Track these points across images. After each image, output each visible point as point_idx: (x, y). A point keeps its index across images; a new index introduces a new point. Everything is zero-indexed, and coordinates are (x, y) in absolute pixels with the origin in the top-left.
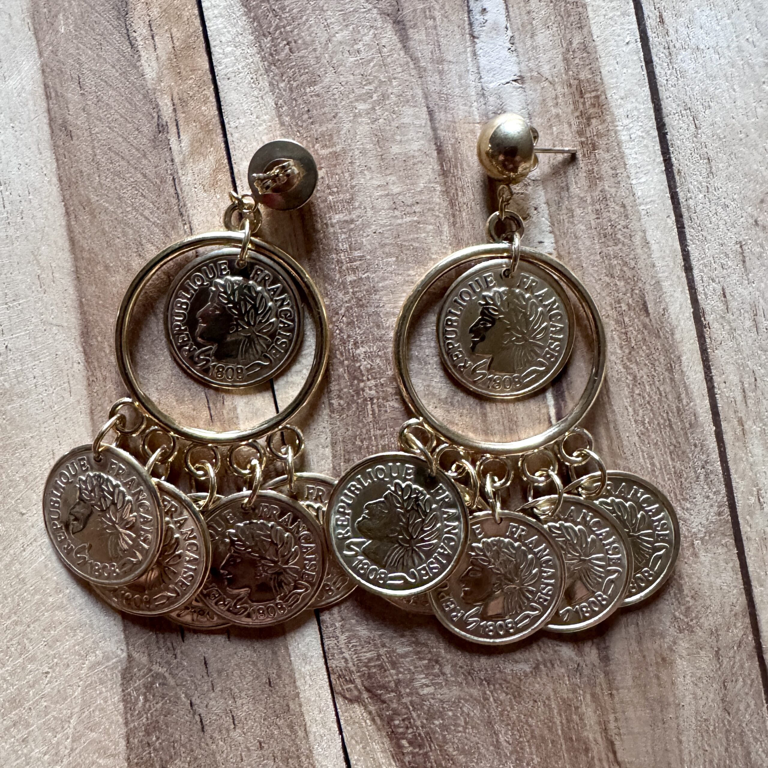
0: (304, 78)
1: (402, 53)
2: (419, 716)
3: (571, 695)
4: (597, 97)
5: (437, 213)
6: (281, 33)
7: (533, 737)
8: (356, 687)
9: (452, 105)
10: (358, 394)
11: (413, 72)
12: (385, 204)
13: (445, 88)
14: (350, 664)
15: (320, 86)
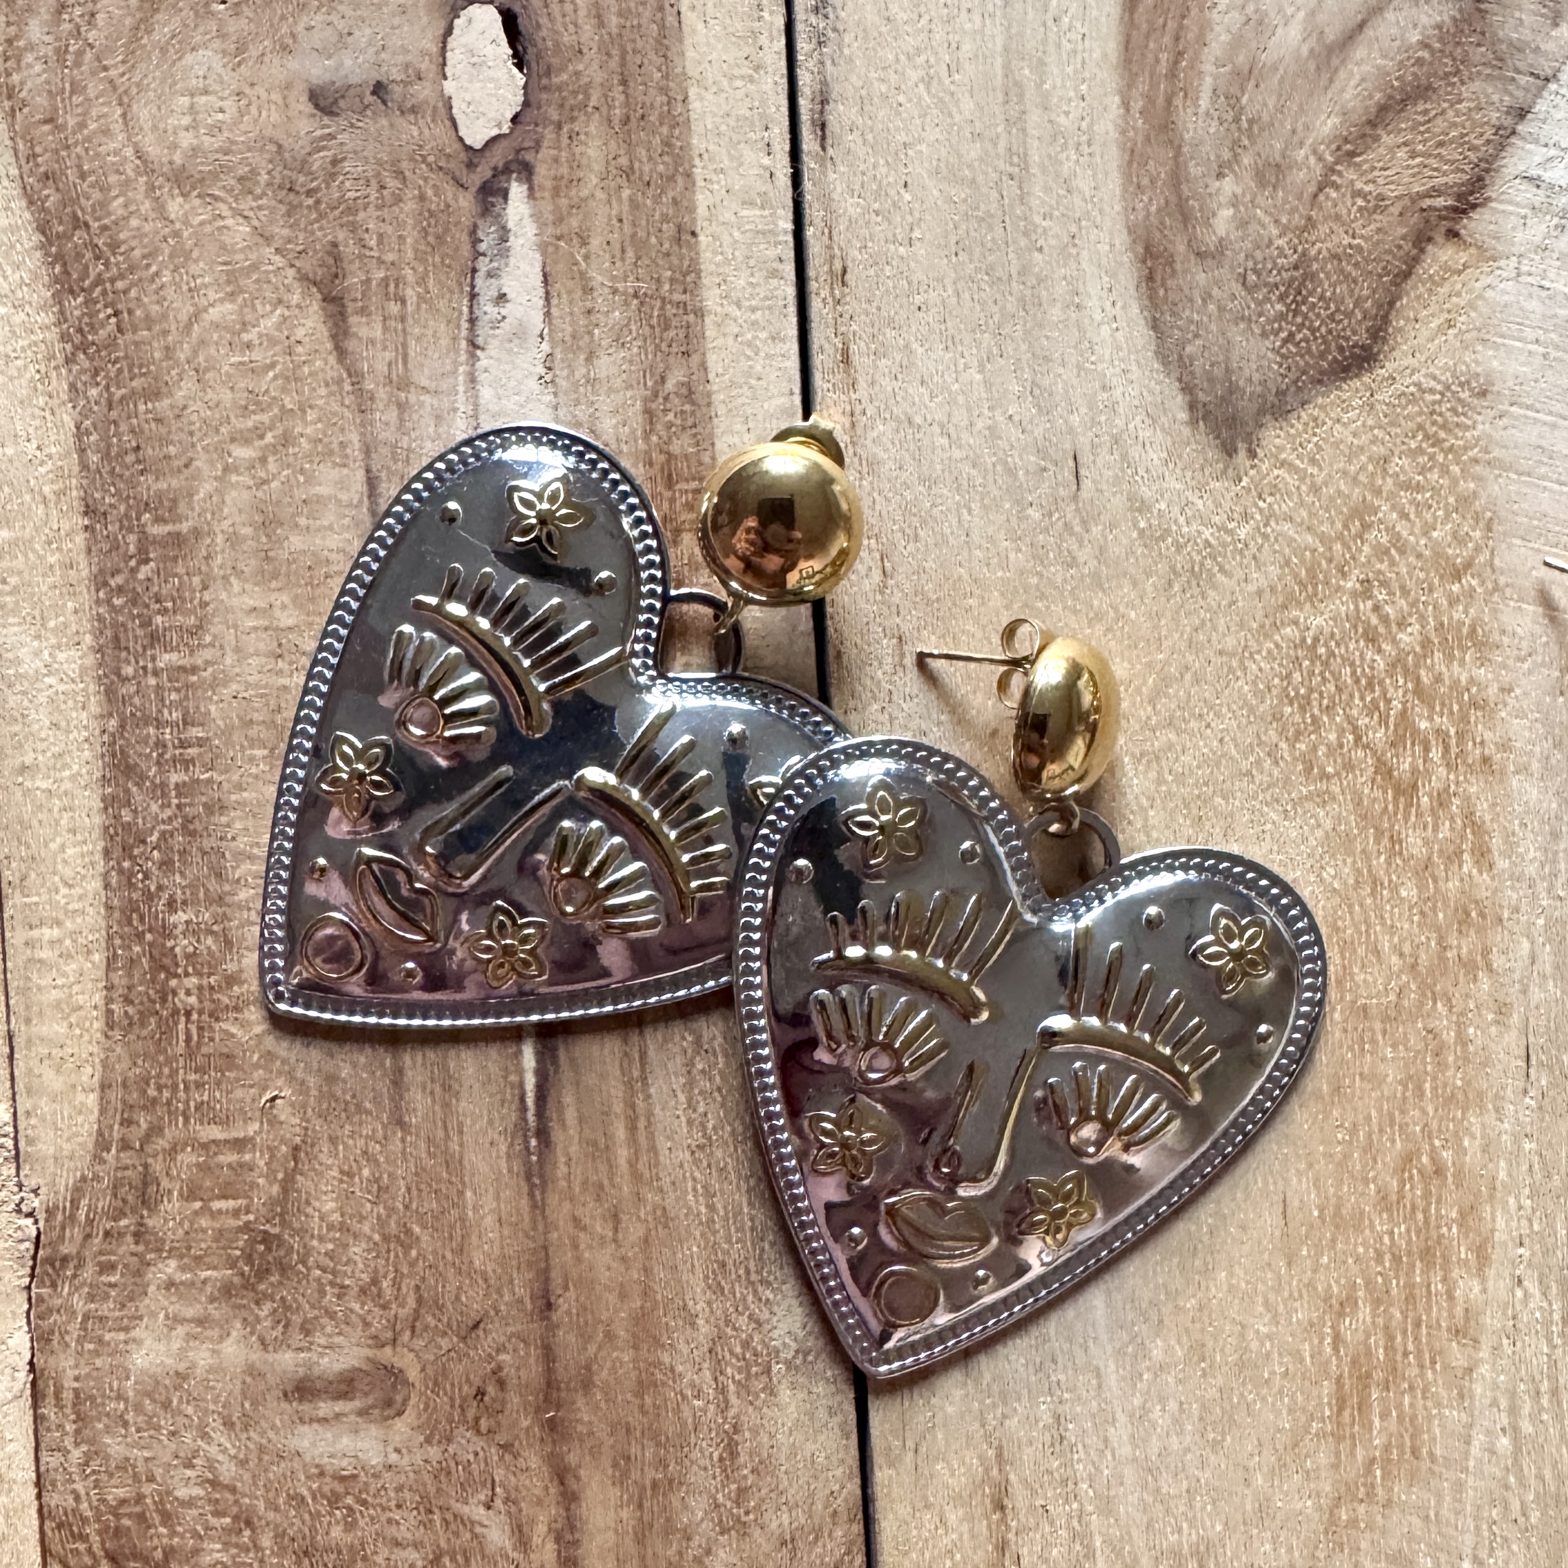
0: (138, 383)
1: (332, 360)
6: (104, 293)
8: (90, 1550)
10: (164, 1000)
11: (349, 399)
12: (263, 643)
13: (405, 439)
14: (84, 1505)
15: (166, 402)
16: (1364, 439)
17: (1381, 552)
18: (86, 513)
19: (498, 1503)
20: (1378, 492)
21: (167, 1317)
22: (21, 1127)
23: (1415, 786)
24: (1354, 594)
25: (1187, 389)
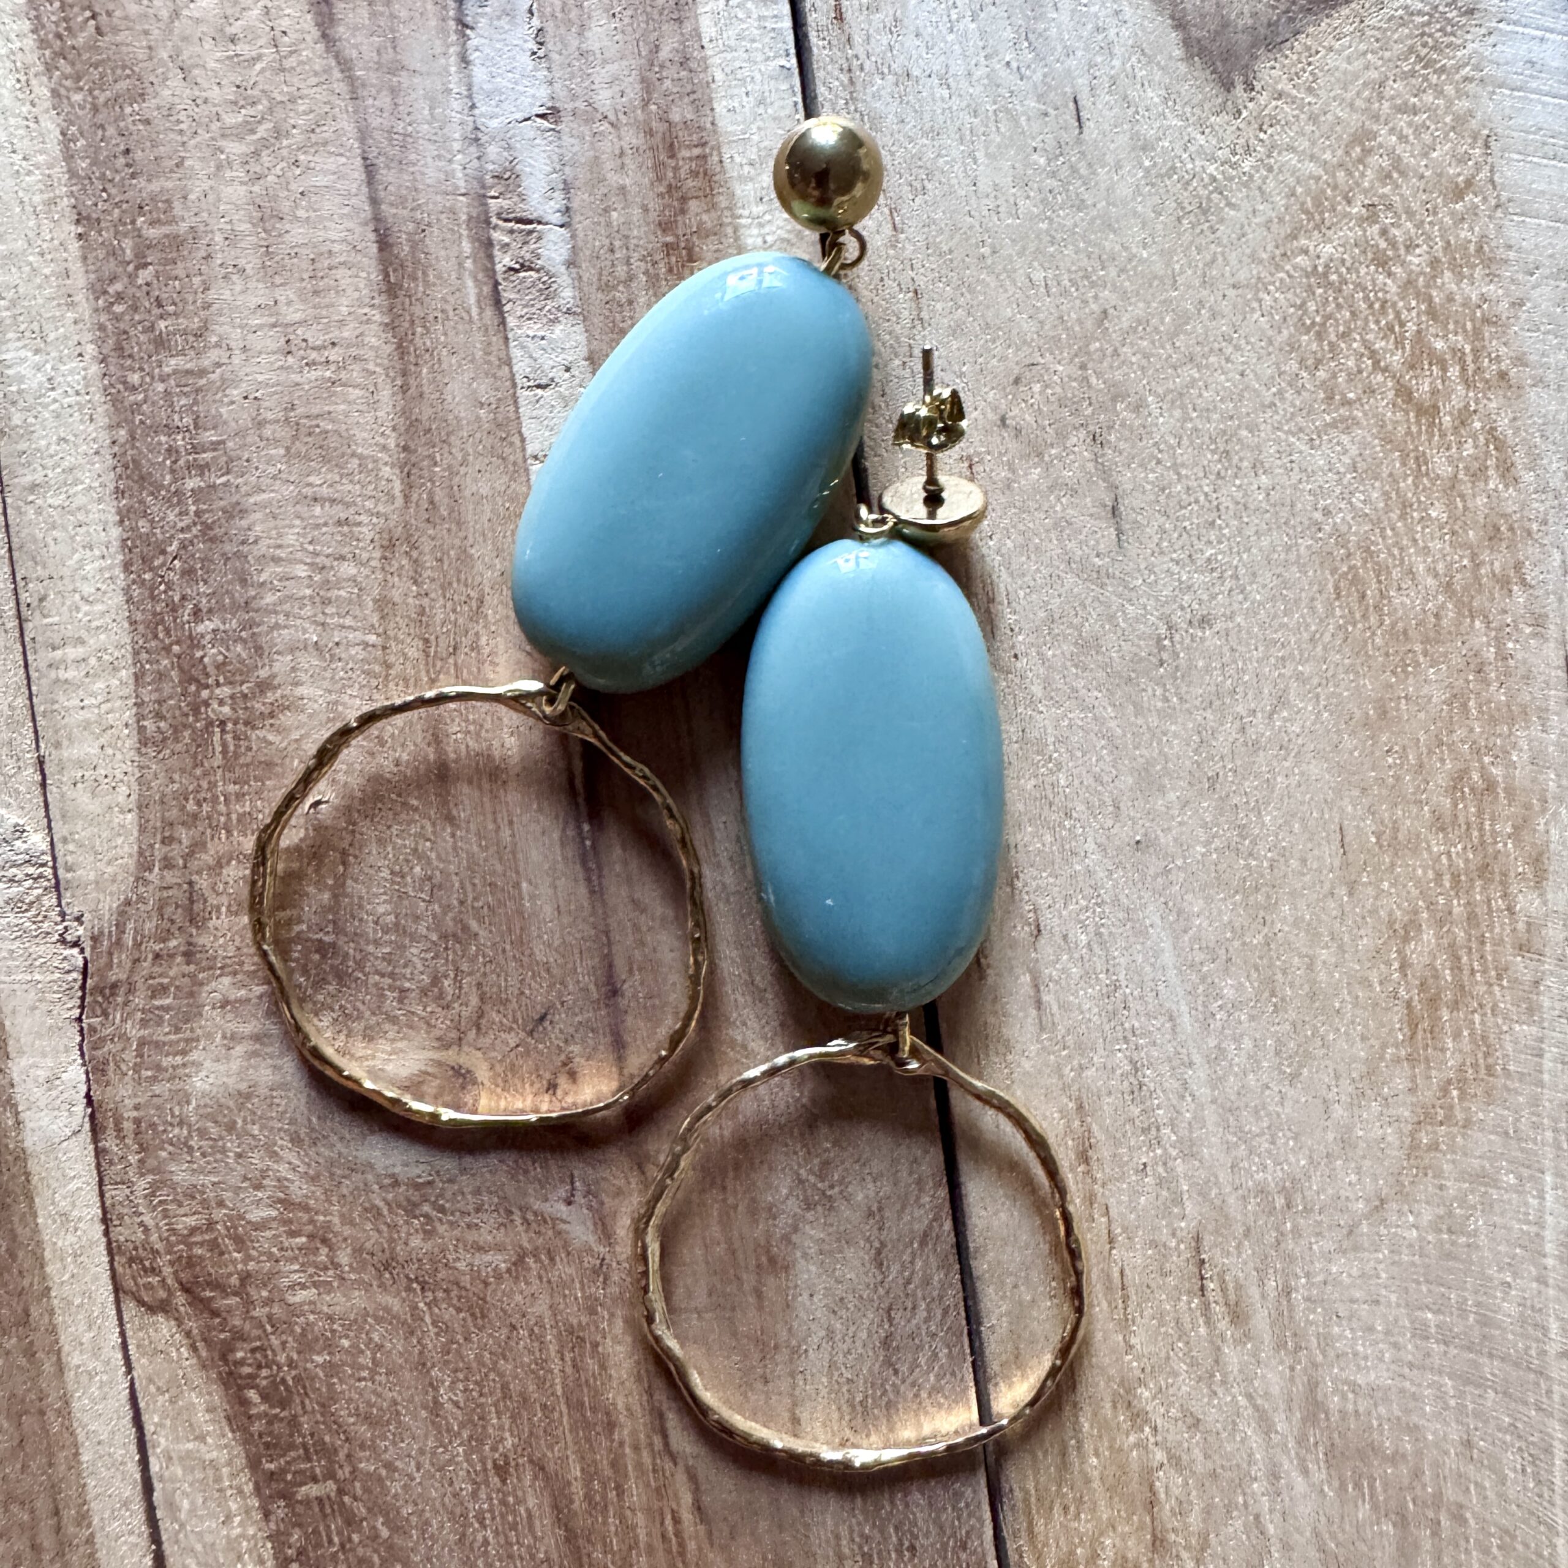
0: (123, 85)
1: (320, 47)
2: (284, 1344)
3: (584, 1320)
4: (703, 157)
5: (371, 366)
7: (506, 1395)
8: (163, 1280)
9: (413, 157)
10: (196, 711)
11: (341, 87)
12: (271, 341)
13: (401, 124)
14: (154, 1237)
15: (152, 103)
16: (1358, 64)
17: (1385, 177)
18: (78, 222)
19: (579, 1198)
20: (1376, 118)
21: (224, 1037)
22: (59, 854)
23: (1435, 407)
24: (1361, 221)
25: (1180, 24)
